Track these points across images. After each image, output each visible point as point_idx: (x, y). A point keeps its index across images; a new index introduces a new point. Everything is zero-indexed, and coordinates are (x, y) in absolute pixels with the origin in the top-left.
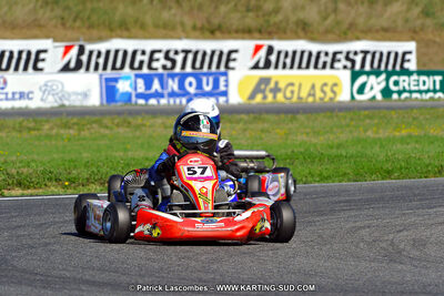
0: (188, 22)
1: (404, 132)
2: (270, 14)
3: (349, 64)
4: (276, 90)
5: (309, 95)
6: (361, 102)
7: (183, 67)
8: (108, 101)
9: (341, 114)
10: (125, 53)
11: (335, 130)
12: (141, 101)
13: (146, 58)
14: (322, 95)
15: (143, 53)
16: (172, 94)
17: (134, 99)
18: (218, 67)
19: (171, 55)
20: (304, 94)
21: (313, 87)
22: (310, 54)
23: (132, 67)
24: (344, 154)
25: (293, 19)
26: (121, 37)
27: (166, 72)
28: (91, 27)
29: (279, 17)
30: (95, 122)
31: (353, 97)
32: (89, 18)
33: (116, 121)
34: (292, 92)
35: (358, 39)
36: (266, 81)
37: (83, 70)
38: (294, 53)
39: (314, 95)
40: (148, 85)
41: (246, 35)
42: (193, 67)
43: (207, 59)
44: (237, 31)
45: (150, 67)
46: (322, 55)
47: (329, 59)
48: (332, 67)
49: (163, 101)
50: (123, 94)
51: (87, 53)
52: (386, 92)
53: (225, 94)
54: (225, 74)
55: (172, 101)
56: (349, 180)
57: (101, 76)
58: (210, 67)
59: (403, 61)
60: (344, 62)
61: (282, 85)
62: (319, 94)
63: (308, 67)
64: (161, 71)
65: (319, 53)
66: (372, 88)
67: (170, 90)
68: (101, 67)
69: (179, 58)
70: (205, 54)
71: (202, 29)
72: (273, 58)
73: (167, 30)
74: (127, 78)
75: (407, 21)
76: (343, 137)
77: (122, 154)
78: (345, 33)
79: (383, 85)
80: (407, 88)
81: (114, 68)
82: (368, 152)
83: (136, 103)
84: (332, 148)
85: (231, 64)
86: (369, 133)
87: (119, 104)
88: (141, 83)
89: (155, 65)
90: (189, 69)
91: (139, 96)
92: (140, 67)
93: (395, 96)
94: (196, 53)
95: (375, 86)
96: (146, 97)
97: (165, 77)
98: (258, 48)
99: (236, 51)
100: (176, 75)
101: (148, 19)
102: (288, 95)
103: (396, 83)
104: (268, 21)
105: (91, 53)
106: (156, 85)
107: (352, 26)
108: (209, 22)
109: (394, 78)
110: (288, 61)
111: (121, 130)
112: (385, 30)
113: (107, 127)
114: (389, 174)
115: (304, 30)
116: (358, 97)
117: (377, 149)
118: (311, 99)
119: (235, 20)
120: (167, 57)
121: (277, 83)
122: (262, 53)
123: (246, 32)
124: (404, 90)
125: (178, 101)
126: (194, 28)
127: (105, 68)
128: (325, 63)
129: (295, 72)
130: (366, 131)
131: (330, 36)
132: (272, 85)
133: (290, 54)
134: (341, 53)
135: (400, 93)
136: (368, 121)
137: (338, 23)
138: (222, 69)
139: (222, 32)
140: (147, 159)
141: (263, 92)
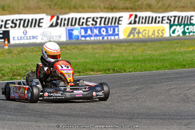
0: (102, 5)
1: (191, 49)
2: (135, 1)
3: (169, 21)
4: (139, 33)
5: (153, 34)
6: (174, 37)
7: (100, 24)
8: (69, 39)
9: (165, 42)
10: (76, 19)
11: (163, 49)
12: (83, 39)
13: (85, 21)
14: (158, 34)
15: (84, 19)
16: (96, 35)
17: (80, 38)
18: (115, 24)
19: (95, 19)
20: (150, 34)
21: (154, 31)
22: (153, 18)
23: (79, 24)
24: (166, 58)
25: (145, 3)
26: (74, 12)
27: (93, 26)
28: (62, 8)
29: (140, 3)
30: (63, 48)
31: (170, 35)
32: (61, 5)
33: (72, 47)
34: (145, 33)
35: (172, 11)
36: (134, 29)
37: (59, 26)
38: (146, 17)
39: (154, 35)
40: (86, 32)
41: (126, 10)
42: (104, 24)
43: (110, 20)
44: (122, 9)
45: (86, 24)
46: (158, 18)
47: (160, 19)
48: (162, 23)
49: (92, 38)
50: (75, 36)
51: (60, 19)
52: (184, 33)
53: (118, 35)
54: (118, 27)
55: (96, 38)
56: (168, 69)
57: (66, 28)
58: (111, 24)
59: (190, 20)
60: (167, 21)
61: (141, 31)
62: (156, 34)
63: (152, 23)
64: (91, 26)
65: (156, 17)
66: (178, 31)
67: (95, 34)
68: (66, 24)
69: (98, 21)
70: (109, 18)
71: (108, 8)
72: (137, 20)
73: (93, 9)
74: (77, 29)
75: (191, 3)
76: (166, 51)
77: (75, 60)
78: (167, 9)
79: (183, 30)
80: (192, 31)
81: (71, 25)
82: (176, 58)
83: (81, 40)
84: (161, 56)
85: (120, 22)
86: (177, 50)
87: (74, 40)
88: (83, 31)
89: (88, 23)
90: (102, 25)
91: (82, 36)
92: (82, 25)
93: (187, 34)
94: (106, 18)
95: (179, 30)
96: (85, 37)
97: (93, 28)
98: (131, 16)
99: (122, 17)
100: (97, 27)
101: (85, 5)
102: (144, 35)
103: (188, 29)
104: (135, 5)
105: (62, 19)
106: (89, 32)
107: (169, 6)
108: (111, 5)
109: (187, 27)
110: (144, 21)
111: (75, 51)
112: (183, 7)
113: (68, 50)
114: (184, 66)
115: (149, 8)
116: (173, 35)
117: (180, 56)
118: (153, 36)
119: (121, 4)
120: (93, 20)
121: (139, 30)
122: (133, 18)
123: (126, 9)
124: (191, 32)
125: (98, 38)
126: (105, 8)
127: (68, 25)
128: (159, 21)
129: (147, 25)
130: (175, 49)
131: (160, 10)
132: (137, 31)
133: (144, 18)
134: (165, 17)
135: (189, 33)
136: (176, 45)
137: (164, 5)
138: (116, 24)
139: (116, 9)
140: (85, 62)
141: (133, 33)
